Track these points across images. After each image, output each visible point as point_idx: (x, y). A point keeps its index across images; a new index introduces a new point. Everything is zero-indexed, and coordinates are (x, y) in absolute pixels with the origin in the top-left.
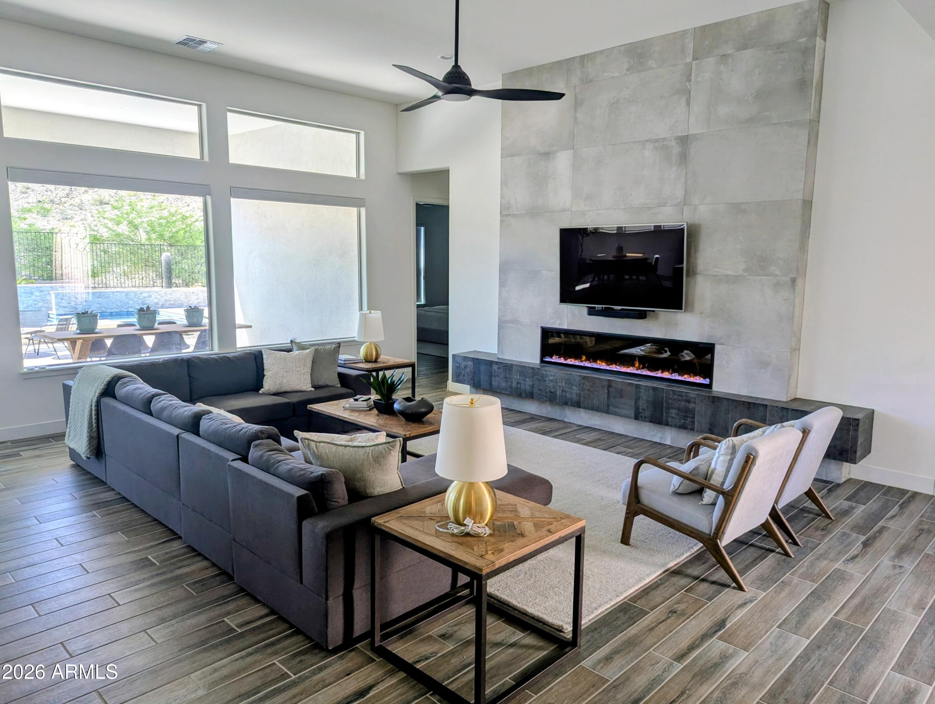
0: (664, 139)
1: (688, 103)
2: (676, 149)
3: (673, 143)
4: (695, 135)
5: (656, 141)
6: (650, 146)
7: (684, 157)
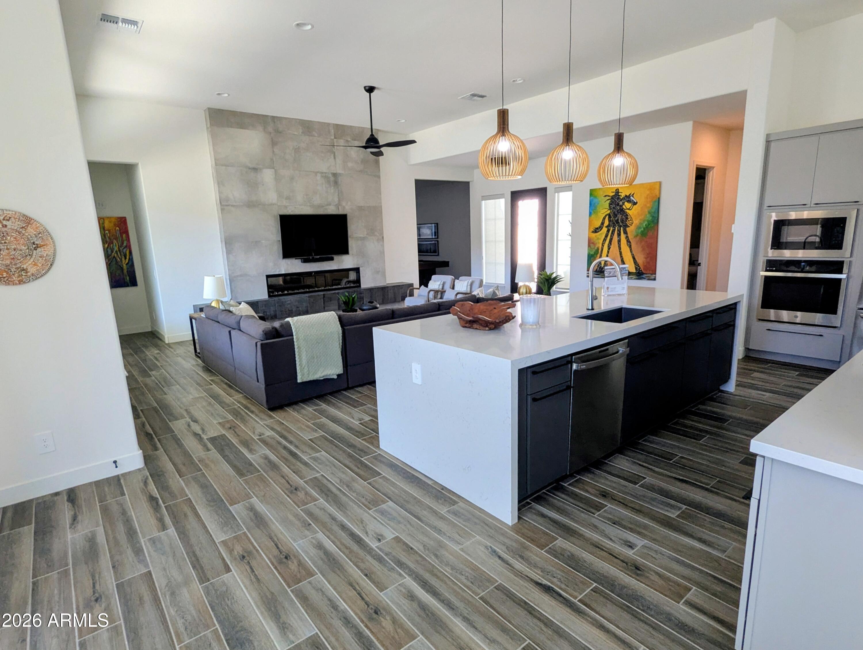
0: (326, 173)
1: (335, 158)
2: (332, 179)
3: (330, 175)
4: (340, 174)
5: (322, 173)
6: (319, 175)
7: (336, 183)
